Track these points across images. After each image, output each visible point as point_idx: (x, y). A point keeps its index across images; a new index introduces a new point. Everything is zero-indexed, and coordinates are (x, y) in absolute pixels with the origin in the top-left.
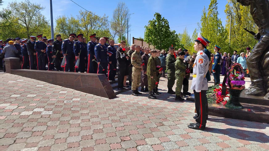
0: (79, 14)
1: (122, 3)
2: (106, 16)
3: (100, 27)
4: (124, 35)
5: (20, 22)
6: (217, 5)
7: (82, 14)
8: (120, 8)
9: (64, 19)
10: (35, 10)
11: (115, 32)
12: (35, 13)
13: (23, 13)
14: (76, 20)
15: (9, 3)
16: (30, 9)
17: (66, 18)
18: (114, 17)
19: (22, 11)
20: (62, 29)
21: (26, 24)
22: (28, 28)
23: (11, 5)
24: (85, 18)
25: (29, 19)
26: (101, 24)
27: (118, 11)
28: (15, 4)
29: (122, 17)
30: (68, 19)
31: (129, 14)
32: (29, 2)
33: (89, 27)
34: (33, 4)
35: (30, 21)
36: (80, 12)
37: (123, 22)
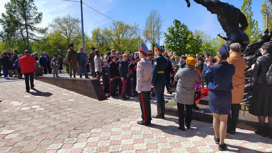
0: (112, 25)
1: (154, 10)
2: (136, 25)
3: (131, 35)
4: (156, 42)
5: (62, 35)
6: (250, 6)
7: (114, 24)
8: (153, 16)
9: (98, 30)
10: (74, 24)
11: (146, 39)
12: (74, 26)
13: (64, 27)
14: (109, 30)
15: (54, 19)
16: (70, 23)
17: (100, 29)
18: (147, 25)
19: (64, 25)
20: (97, 39)
21: (67, 36)
22: (68, 40)
23: (55, 21)
24: (117, 27)
25: (70, 32)
26: (132, 33)
27: (151, 18)
28: (58, 20)
29: (155, 24)
30: (102, 30)
31: (161, 20)
32: (70, 17)
33: (121, 36)
34: (73, 18)
35: (70, 33)
36: (112, 22)
37: (155, 29)
